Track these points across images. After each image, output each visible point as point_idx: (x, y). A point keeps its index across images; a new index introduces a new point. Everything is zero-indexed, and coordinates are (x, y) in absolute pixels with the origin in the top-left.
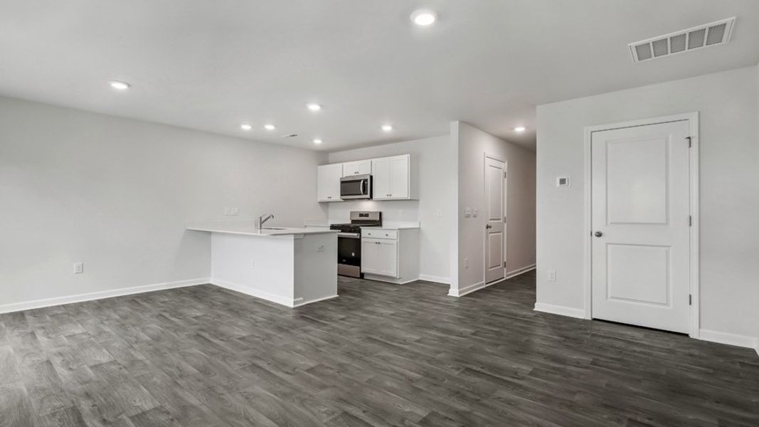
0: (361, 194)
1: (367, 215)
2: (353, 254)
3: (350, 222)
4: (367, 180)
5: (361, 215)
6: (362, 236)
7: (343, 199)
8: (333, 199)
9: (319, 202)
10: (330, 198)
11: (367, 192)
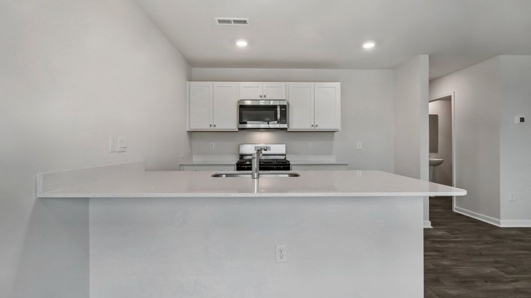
1: (268, 148)
4: (285, 106)
7: (239, 129)
8: (220, 127)
9: (188, 132)
10: (215, 126)
11: (286, 121)
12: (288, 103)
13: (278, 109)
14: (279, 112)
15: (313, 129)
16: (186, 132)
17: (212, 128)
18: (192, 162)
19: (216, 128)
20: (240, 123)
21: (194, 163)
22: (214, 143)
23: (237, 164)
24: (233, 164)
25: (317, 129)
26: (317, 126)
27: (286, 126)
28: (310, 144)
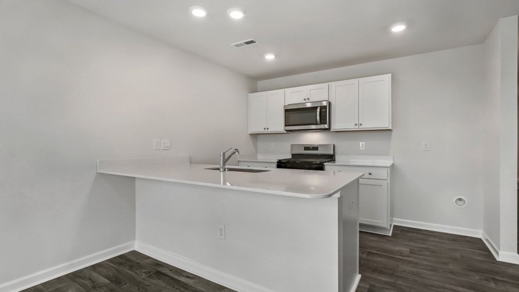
0: (316, 124)
1: (316, 148)
3: (290, 157)
4: (325, 107)
5: (307, 148)
7: (286, 131)
8: (271, 130)
9: (250, 134)
10: (268, 129)
11: (326, 122)
12: (330, 103)
13: (318, 110)
14: (318, 113)
15: (357, 128)
16: (249, 136)
17: (266, 130)
18: (257, 159)
19: (269, 130)
20: (286, 126)
21: (258, 161)
22: (273, 144)
23: (278, 162)
24: (274, 161)
25: (362, 128)
26: (361, 125)
27: (326, 126)
28: (362, 144)
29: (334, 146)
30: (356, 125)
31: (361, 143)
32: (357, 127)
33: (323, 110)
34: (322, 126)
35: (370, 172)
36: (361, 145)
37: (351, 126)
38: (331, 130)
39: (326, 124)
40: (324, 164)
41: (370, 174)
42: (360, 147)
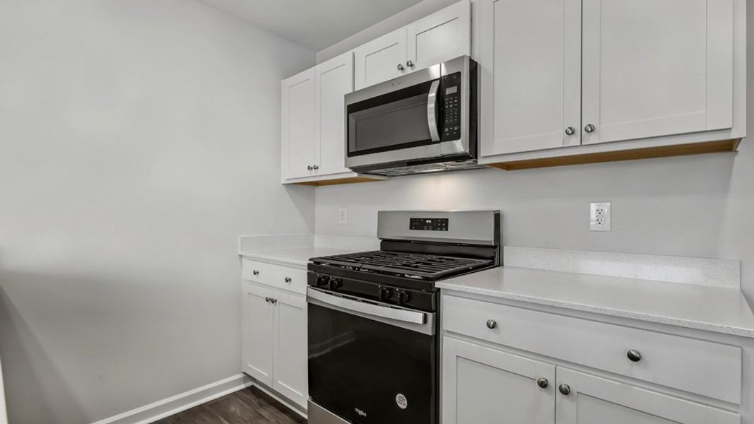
0: (429, 142)
1: (441, 223)
2: (402, 401)
5: (417, 223)
6: (446, 325)
9: (283, 184)
10: (316, 168)
11: (459, 130)
12: (474, 68)
13: (432, 95)
14: (431, 106)
15: (574, 146)
19: (320, 172)
25: (594, 143)
26: (591, 129)
27: (460, 146)
28: (599, 212)
29: (497, 217)
30: (570, 132)
31: (593, 207)
32: (575, 141)
33: (449, 91)
34: (444, 149)
35: (635, 347)
36: (593, 215)
37: (553, 141)
38: (481, 162)
39: (458, 137)
40: (438, 284)
41: (634, 358)
42: (589, 220)
